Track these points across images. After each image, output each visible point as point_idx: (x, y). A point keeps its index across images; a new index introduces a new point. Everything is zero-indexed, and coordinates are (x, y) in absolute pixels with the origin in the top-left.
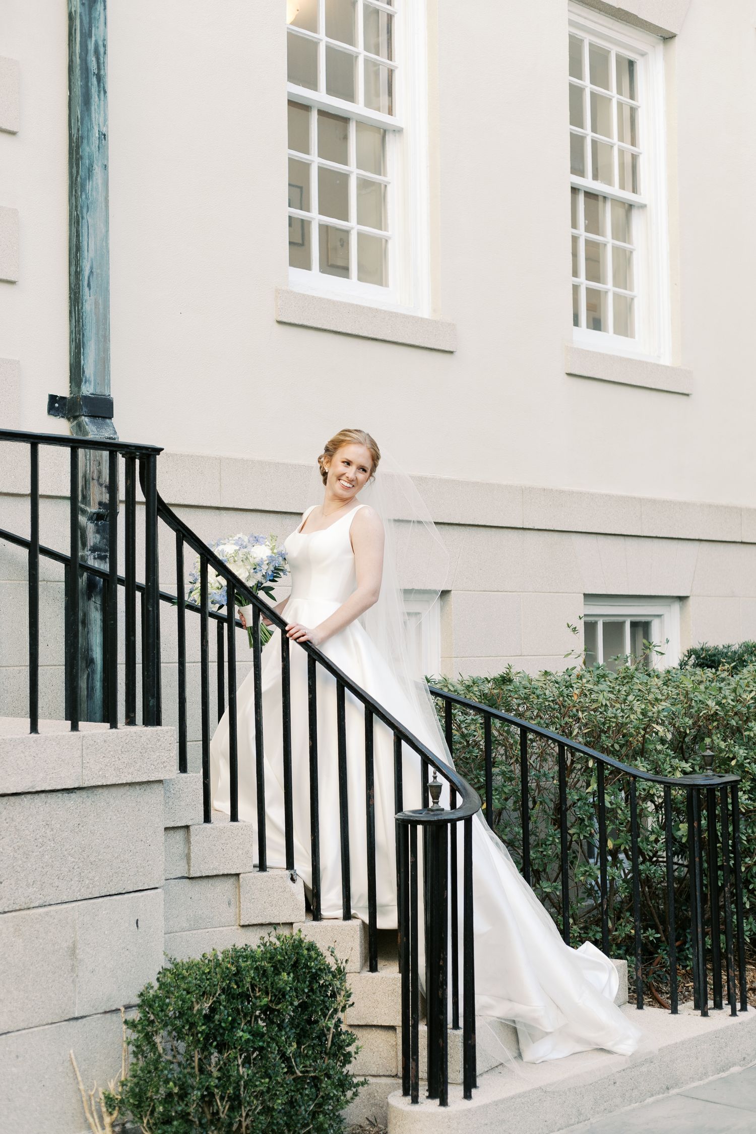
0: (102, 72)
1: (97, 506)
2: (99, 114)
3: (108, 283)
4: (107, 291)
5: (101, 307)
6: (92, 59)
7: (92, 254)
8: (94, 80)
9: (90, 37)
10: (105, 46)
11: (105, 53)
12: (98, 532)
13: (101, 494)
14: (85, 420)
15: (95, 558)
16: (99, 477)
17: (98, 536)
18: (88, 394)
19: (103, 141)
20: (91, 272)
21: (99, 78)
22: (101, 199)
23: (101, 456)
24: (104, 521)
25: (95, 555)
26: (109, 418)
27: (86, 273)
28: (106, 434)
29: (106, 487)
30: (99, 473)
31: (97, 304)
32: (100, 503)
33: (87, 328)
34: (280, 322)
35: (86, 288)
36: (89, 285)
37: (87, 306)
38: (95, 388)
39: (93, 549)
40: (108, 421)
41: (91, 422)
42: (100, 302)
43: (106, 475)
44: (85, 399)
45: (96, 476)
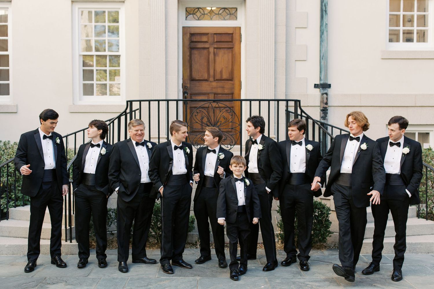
0: (326, 10)
1: (322, 108)
2: (326, 19)
3: (327, 57)
4: (327, 59)
5: (325, 64)
6: (324, 7)
7: (323, 52)
8: (324, 12)
9: (323, 2)
10: (327, 3)
11: (327, 5)
12: (323, 113)
13: (323, 105)
14: (321, 89)
17: (323, 115)
18: (322, 83)
19: (327, 25)
20: (323, 56)
21: (326, 11)
22: (326, 39)
23: (323, 97)
24: (325, 111)
25: (323, 118)
26: (327, 88)
27: (322, 56)
28: (325, 92)
29: (325, 104)
30: (323, 101)
31: (324, 62)
32: (323, 107)
33: (322, 68)
34: (382, 59)
35: (322, 60)
36: (322, 59)
37: (322, 64)
38: (324, 81)
39: (322, 117)
40: (327, 89)
41: (322, 89)
42: (325, 62)
43: (325, 101)
44: (321, 84)
45: (322, 101)
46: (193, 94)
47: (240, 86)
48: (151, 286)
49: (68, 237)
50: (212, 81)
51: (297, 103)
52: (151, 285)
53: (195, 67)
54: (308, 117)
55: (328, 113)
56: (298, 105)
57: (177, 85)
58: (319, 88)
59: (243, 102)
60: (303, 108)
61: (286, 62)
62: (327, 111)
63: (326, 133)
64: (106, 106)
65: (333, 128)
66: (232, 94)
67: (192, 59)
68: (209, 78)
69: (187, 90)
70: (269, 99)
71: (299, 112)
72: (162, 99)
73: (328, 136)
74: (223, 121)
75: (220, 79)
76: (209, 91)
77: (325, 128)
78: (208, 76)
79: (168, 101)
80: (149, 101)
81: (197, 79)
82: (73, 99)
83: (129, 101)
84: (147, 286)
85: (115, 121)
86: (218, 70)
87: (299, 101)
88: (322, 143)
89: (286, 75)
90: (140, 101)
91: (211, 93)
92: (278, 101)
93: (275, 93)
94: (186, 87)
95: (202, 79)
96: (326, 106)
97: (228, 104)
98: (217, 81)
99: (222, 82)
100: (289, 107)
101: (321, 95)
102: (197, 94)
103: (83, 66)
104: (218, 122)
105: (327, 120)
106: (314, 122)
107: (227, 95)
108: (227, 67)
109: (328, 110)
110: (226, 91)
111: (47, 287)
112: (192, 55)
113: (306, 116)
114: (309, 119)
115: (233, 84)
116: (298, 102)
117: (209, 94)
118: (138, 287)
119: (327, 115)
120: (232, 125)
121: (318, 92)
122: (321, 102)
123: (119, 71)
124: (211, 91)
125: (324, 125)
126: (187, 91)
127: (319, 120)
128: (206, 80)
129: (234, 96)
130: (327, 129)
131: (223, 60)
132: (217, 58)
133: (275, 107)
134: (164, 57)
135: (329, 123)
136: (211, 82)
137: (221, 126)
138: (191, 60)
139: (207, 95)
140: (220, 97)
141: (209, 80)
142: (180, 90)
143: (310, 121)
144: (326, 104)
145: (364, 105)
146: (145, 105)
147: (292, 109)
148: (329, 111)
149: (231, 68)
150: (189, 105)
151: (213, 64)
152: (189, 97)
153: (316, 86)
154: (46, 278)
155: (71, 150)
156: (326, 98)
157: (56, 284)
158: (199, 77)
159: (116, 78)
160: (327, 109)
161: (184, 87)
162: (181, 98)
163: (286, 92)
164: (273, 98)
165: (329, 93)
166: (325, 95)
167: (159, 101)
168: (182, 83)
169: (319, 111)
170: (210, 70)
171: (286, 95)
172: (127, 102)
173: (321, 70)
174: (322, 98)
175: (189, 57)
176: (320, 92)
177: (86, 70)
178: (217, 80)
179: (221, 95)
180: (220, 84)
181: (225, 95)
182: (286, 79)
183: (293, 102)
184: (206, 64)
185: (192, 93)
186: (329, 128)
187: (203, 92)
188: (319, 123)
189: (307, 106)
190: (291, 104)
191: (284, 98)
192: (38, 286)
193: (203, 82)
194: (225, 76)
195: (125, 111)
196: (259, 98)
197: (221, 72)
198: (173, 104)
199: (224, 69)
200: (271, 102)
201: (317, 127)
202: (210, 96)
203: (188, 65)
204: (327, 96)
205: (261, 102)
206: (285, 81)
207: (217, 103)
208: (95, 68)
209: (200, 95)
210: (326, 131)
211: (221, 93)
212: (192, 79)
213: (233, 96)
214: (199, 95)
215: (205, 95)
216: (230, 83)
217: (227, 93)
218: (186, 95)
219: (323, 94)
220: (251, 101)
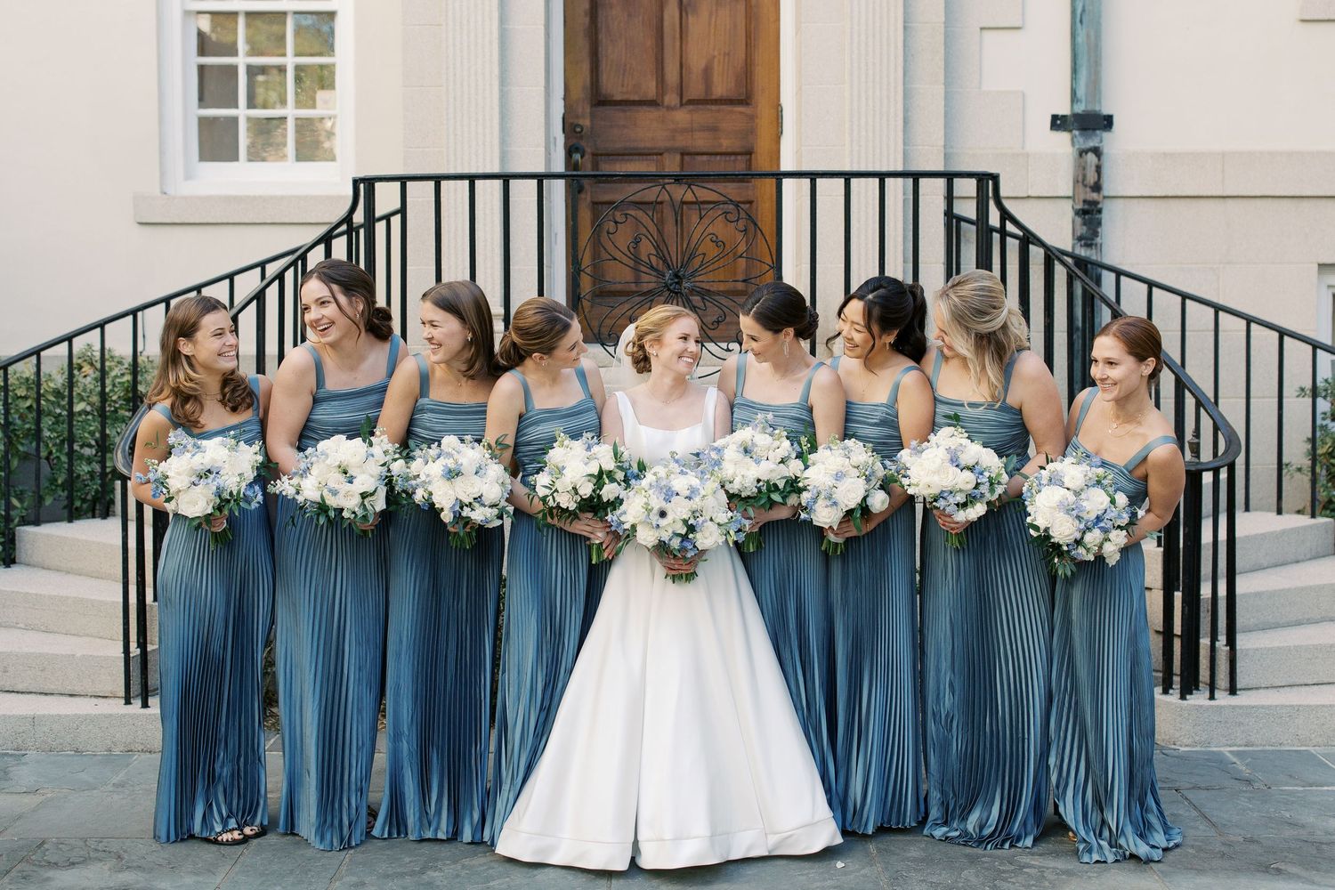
1: (1081, 203)
3: (1100, 17)
4: (1099, 24)
5: (1093, 38)
12: (1084, 224)
13: (1086, 193)
14: (1076, 132)
15: (1081, 246)
16: (1084, 180)
17: (1085, 228)
18: (1080, 112)
20: (1084, 11)
23: (1086, 162)
24: (1089, 215)
25: (1083, 242)
26: (1099, 129)
27: (1079, 11)
28: (1091, 144)
29: (1091, 187)
30: (1084, 176)
31: (1088, 36)
32: (1085, 201)
33: (1079, 57)
34: (1303, 21)
35: (1078, 24)
36: (1081, 21)
37: (1080, 40)
38: (1086, 106)
39: (1080, 239)
40: (1098, 132)
41: (1081, 135)
42: (1092, 34)
43: (1091, 178)
44: (1076, 116)
45: (1080, 178)
46: (601, 155)
47: (778, 123)
48: (437, 874)
49: (136, 687)
50: (673, 103)
51: (988, 183)
52: (436, 869)
53: (612, 53)
54: (1028, 239)
55: (1103, 221)
56: (991, 194)
57: (542, 120)
58: (1071, 131)
59: (787, 182)
60: (1007, 204)
61: (946, 36)
62: (1097, 216)
63: (1093, 296)
64: (282, 198)
65: (1123, 278)
66: (749, 153)
67: (599, 25)
68: (663, 95)
69: (581, 138)
70: (884, 169)
71: (994, 219)
72: (488, 170)
73: (1104, 307)
74: (712, 251)
75: (702, 98)
76: (661, 144)
77: (1091, 279)
78: (657, 87)
79: (506, 178)
80: (438, 179)
81: (618, 97)
82: (163, 174)
83: (363, 180)
84: (422, 872)
85: (309, 255)
86: (696, 62)
87: (995, 178)
88: (1080, 334)
89: (948, 83)
90: (403, 180)
91: (669, 150)
92: (916, 176)
93: (904, 149)
94: (578, 130)
95: (636, 98)
96: (1095, 196)
97: (731, 189)
98: (693, 104)
99: (709, 110)
100: (956, 202)
101: (1076, 154)
102: (619, 155)
103: (202, 51)
104: (692, 257)
105: (1099, 248)
106: (1051, 256)
107: (728, 158)
108: (729, 54)
109: (1104, 211)
110: (726, 144)
111: (48, 879)
112: (600, 12)
113: (1021, 234)
114: (1031, 246)
115: (752, 118)
116: (990, 182)
117: (661, 154)
118: (388, 876)
119: (1099, 230)
120: (748, 268)
121: (1063, 144)
122: (1076, 182)
123: (330, 69)
124: (668, 144)
125: (1089, 266)
126: (583, 143)
127: (1069, 249)
128: (653, 103)
129: (753, 162)
130: (1098, 281)
131: (713, 31)
132: (691, 19)
133: (904, 201)
134: (496, 15)
135: (1107, 260)
136: (669, 108)
137: (704, 271)
138: (596, 26)
139: (655, 157)
140: (701, 165)
141: (663, 102)
142: (555, 138)
143: (1036, 254)
144: (1097, 187)
145: (1235, 194)
146: (421, 194)
147: (968, 209)
148: (1105, 216)
149: (744, 56)
150: (589, 194)
151: (678, 44)
152: (589, 166)
153: (1059, 122)
154: (43, 843)
155: (152, 362)
156: (1094, 168)
157: (80, 866)
158: (625, 89)
159: (321, 95)
160: (1100, 206)
161: (570, 128)
162: (559, 166)
163: (945, 146)
164: (900, 168)
165: (1106, 150)
166: (1091, 157)
167: (472, 179)
168: (564, 115)
169: (1070, 214)
170: (666, 65)
171: (947, 157)
172: (356, 182)
173: (1075, 64)
174: (1081, 168)
175: (587, 20)
176: (1073, 144)
177: (212, 67)
178: (691, 102)
179: (705, 158)
180: (703, 116)
181: (723, 158)
182: (948, 97)
183: (973, 182)
184: (650, 43)
185: (600, 152)
186: (1108, 279)
187: (642, 145)
188: (1069, 260)
189: (1026, 195)
190: (967, 187)
191: (940, 168)
192: (13, 873)
193: (640, 108)
194: (721, 88)
195: (348, 219)
196: (847, 168)
197: (707, 72)
198: (524, 193)
199: (716, 60)
200: (889, 181)
201: (1060, 273)
202: (667, 162)
203: (583, 44)
204: (1099, 160)
205: (854, 181)
206: (943, 103)
207: (689, 187)
208: (242, 61)
209: (631, 157)
210: (1095, 288)
211: (705, 150)
212: (599, 100)
213: (750, 160)
214: (626, 157)
215: (649, 157)
216: (741, 113)
217: (730, 150)
218: (577, 156)
219: (1082, 153)
220: (813, 176)
